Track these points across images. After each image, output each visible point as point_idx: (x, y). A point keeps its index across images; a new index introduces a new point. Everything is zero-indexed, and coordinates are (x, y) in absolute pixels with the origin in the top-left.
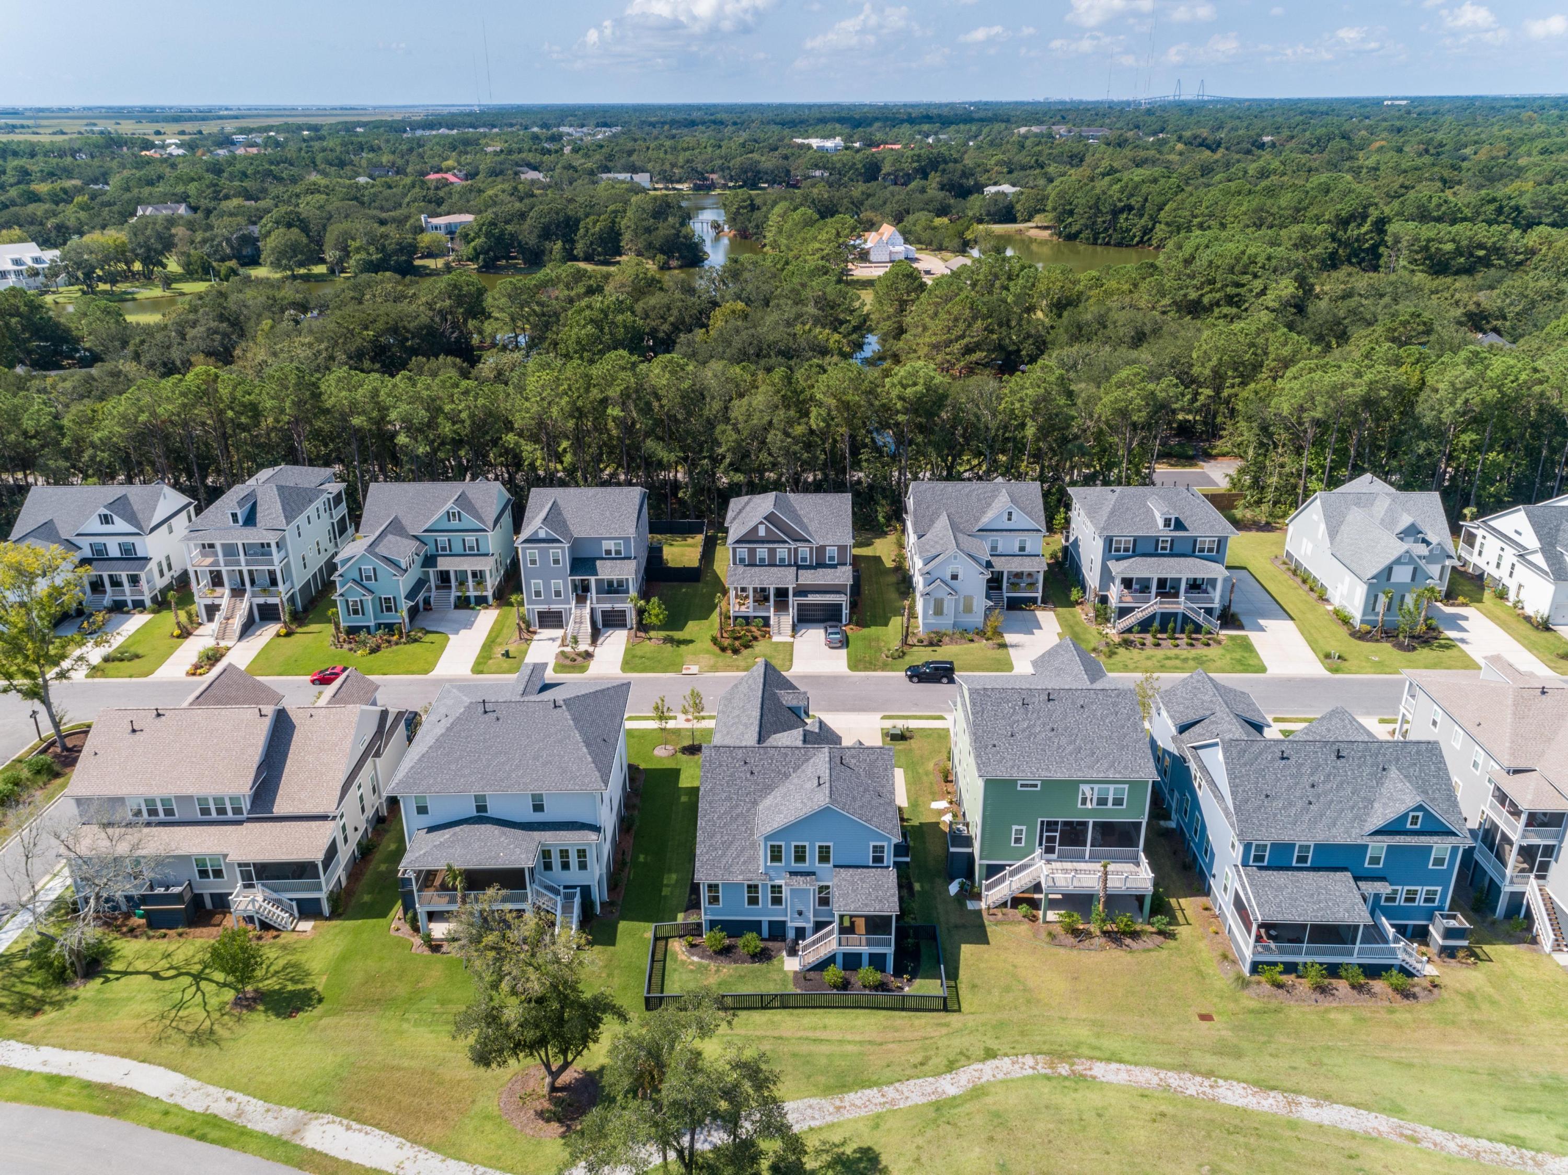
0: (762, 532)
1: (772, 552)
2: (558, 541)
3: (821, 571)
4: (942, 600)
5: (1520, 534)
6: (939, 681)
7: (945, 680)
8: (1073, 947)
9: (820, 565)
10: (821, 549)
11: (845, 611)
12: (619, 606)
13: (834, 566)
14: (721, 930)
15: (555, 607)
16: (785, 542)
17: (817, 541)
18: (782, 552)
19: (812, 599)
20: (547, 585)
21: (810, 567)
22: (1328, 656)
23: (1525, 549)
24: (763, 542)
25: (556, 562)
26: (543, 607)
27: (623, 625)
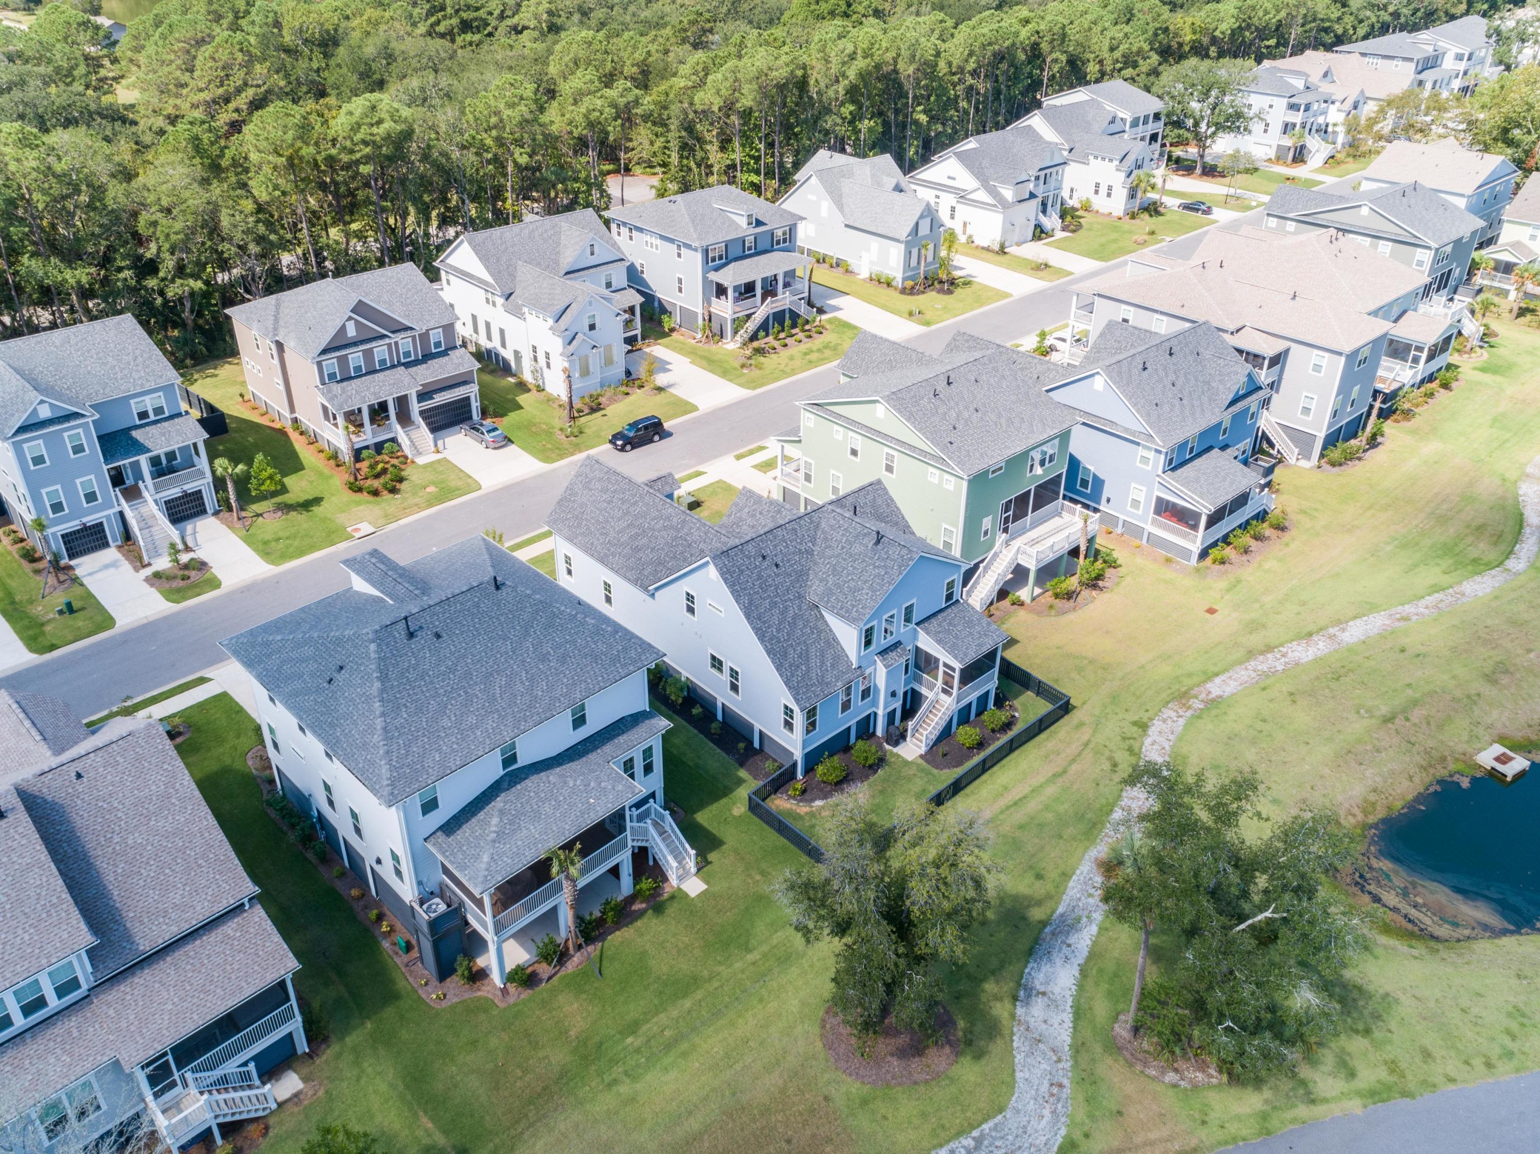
0: (351, 331)
1: (368, 354)
2: (76, 415)
3: (433, 363)
4: (587, 357)
5: (954, 179)
6: (651, 441)
7: (656, 438)
8: (1074, 609)
9: (427, 357)
10: (425, 336)
11: (475, 405)
12: (190, 487)
13: (444, 353)
14: (831, 755)
15: (90, 519)
16: (383, 336)
17: (420, 328)
18: (380, 350)
19: (440, 399)
20: (70, 490)
21: (416, 363)
22: (911, 314)
23: (964, 191)
24: (355, 344)
25: (78, 449)
26: (72, 525)
27: (201, 511)
